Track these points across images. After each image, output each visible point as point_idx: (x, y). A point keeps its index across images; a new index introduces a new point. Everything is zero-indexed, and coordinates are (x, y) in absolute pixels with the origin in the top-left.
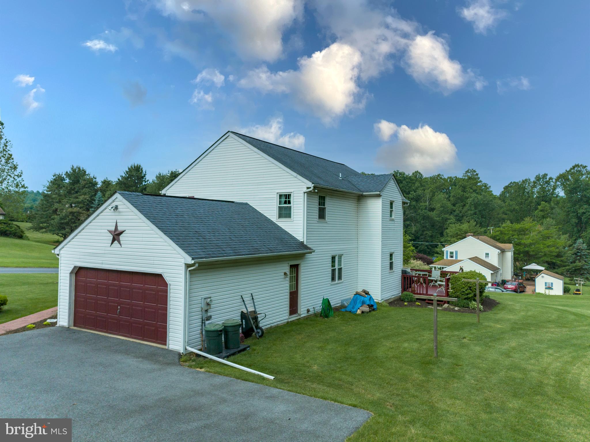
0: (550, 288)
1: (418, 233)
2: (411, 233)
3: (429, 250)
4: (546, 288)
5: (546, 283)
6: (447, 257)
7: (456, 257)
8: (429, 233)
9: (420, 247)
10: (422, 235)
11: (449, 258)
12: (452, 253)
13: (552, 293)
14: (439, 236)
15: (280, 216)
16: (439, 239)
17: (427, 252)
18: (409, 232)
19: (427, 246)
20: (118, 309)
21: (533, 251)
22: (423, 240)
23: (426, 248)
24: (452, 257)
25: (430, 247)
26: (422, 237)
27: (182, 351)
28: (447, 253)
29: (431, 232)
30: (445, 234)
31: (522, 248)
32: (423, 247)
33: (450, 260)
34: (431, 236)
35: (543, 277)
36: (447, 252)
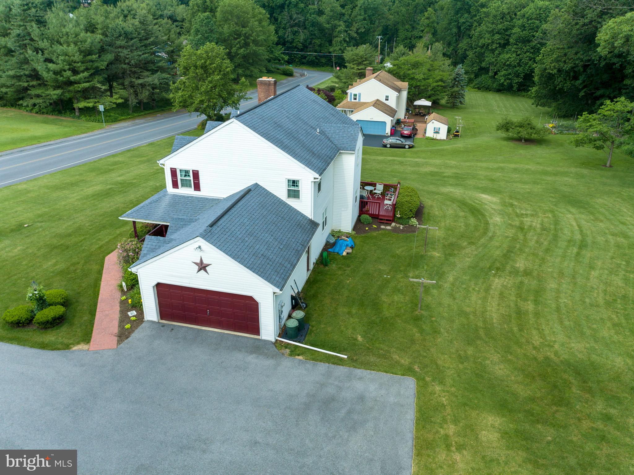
0: (437, 132)
1: (306, 41)
2: (299, 42)
3: (317, 61)
4: (434, 133)
5: (435, 128)
6: (351, 99)
7: (360, 99)
8: (318, 42)
9: (308, 58)
10: (310, 43)
11: (353, 100)
12: (355, 95)
13: (439, 137)
14: (328, 45)
15: (289, 196)
16: (327, 48)
17: (315, 63)
18: (297, 40)
19: (315, 56)
20: (207, 312)
21: (423, 86)
22: (311, 49)
23: (314, 58)
24: (355, 99)
25: (318, 57)
26: (310, 46)
27: (274, 340)
28: (351, 96)
29: (319, 40)
30: (334, 42)
31: (414, 83)
32: (311, 58)
33: (354, 102)
34: (320, 46)
35: (433, 123)
36: (351, 94)
